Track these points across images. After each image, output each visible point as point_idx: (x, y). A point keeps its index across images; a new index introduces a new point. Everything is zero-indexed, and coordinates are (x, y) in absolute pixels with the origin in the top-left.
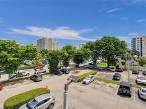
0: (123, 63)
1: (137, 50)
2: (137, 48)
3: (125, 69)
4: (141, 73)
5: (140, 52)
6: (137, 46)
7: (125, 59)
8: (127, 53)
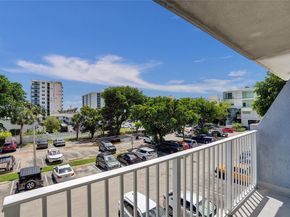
0: (15, 132)
1: (41, 104)
2: (41, 101)
3: (21, 144)
4: (51, 145)
5: (46, 108)
6: (41, 97)
7: (21, 123)
8: (26, 110)
